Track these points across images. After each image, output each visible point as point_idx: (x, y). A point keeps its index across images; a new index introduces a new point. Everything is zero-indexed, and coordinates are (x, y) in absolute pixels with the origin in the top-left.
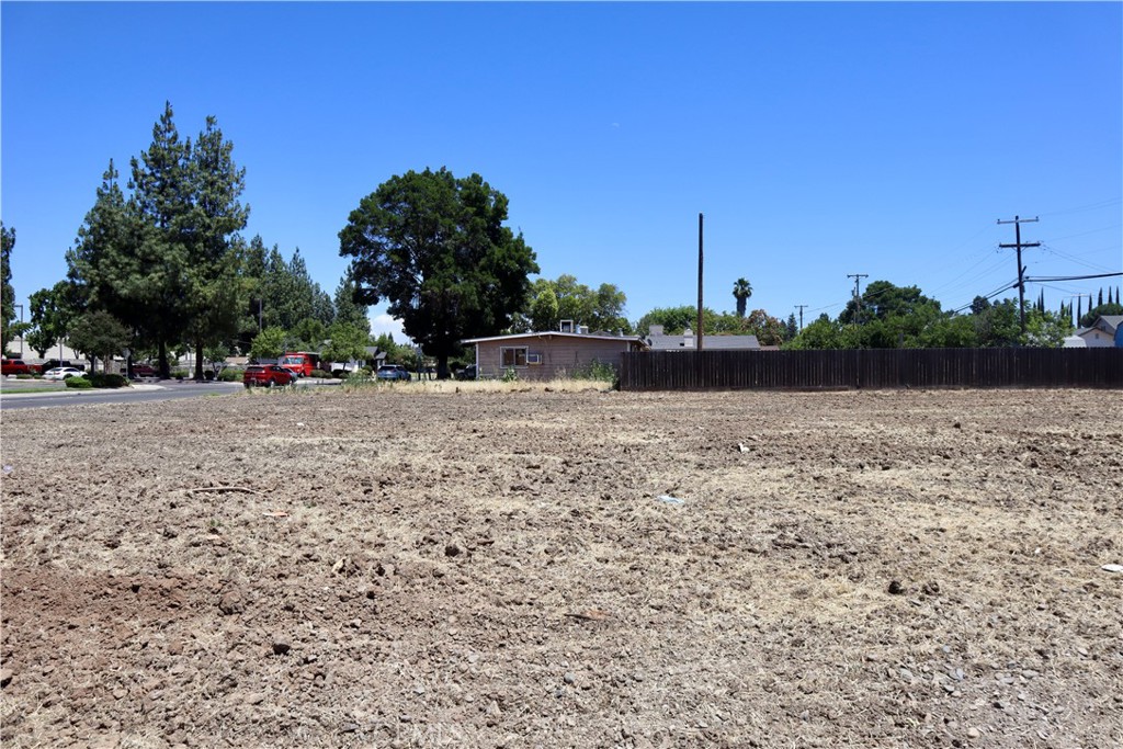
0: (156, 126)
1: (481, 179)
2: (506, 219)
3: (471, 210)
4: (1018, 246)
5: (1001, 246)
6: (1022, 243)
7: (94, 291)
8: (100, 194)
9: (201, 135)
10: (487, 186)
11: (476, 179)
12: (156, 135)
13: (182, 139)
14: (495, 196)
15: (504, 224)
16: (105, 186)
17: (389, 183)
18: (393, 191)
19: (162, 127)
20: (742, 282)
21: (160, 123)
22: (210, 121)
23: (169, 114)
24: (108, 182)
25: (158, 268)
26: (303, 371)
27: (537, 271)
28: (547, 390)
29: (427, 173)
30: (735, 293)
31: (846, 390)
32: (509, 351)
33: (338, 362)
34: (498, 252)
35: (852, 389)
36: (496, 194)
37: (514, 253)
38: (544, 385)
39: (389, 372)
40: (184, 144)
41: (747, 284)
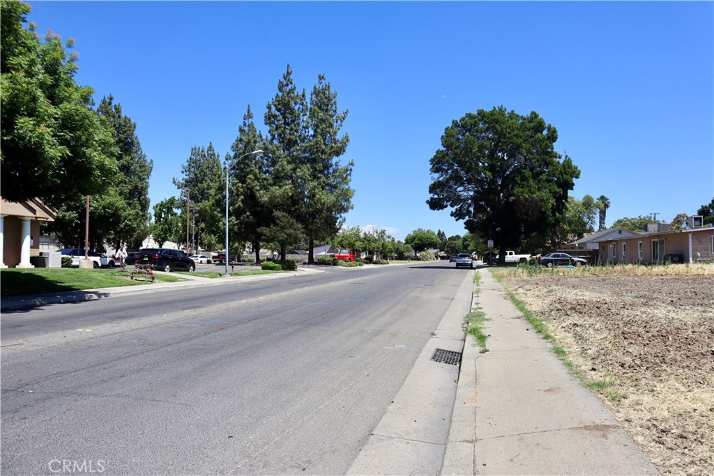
0: (280, 82)
1: (538, 115)
7: (240, 199)
8: (241, 130)
9: (315, 88)
11: (534, 115)
12: (280, 89)
13: (299, 91)
16: (245, 124)
19: (285, 83)
21: (282, 80)
22: (321, 78)
23: (288, 73)
24: (246, 121)
25: (287, 182)
36: (549, 129)
40: (300, 93)
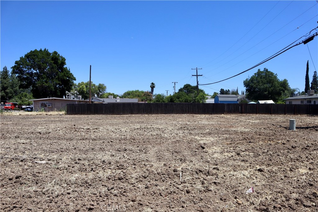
1: (57, 53)
2: (65, 64)
3: (52, 62)
4: (197, 75)
5: (193, 75)
6: (198, 75)
10: (59, 55)
11: (55, 53)
14: (62, 58)
15: (65, 66)
17: (30, 53)
18: (30, 55)
20: (152, 83)
26: (11, 108)
27: (75, 80)
28: (46, 114)
29: (41, 50)
30: (151, 87)
31: (128, 114)
32: (43, 103)
33: (24, 106)
34: (61, 74)
35: (130, 114)
36: (62, 57)
37: (66, 75)
38: (46, 113)
39: (29, 109)
41: (154, 84)
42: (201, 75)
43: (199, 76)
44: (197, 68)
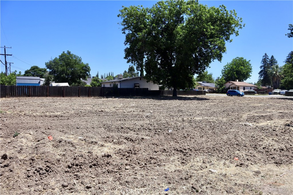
4: (5, 55)
42: (11, 54)
43: (8, 55)
44: (6, 47)
